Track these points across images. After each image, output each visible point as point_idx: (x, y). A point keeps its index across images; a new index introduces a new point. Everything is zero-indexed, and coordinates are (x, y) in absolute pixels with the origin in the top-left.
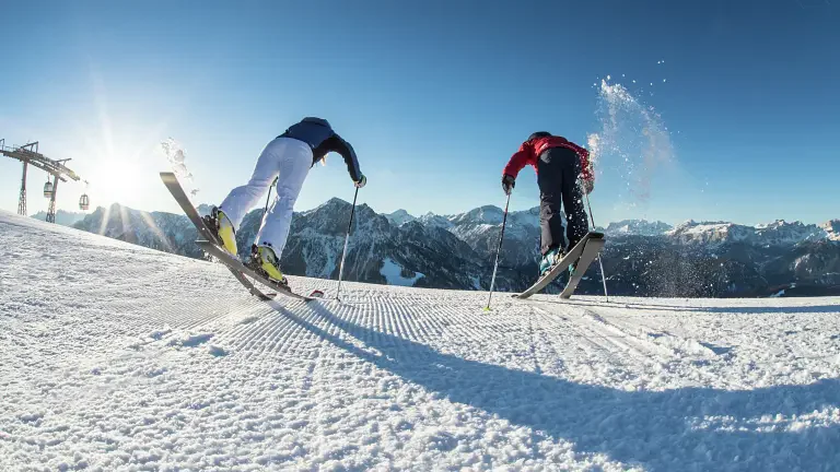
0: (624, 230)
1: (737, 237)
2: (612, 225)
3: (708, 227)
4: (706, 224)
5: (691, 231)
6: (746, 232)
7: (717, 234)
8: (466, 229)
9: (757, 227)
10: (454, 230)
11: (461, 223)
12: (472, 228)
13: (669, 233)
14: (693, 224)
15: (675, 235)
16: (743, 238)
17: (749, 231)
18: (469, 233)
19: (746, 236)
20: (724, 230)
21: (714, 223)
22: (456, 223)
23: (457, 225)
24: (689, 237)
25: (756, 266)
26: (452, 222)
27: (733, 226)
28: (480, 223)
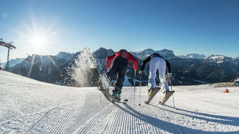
0: (191, 57)
1: (227, 60)
2: (188, 55)
3: (218, 57)
4: (217, 56)
5: (212, 58)
6: (229, 59)
7: (220, 59)
8: (142, 56)
9: (233, 58)
10: (138, 56)
11: (141, 54)
12: (144, 56)
13: (205, 58)
14: (213, 56)
15: (207, 59)
16: (229, 61)
17: (230, 59)
18: (143, 57)
19: (229, 60)
20: (223, 58)
21: (220, 56)
22: (139, 54)
23: (140, 55)
24: (212, 59)
25: (233, 69)
26: (138, 54)
27: (225, 57)
28: (146, 54)
